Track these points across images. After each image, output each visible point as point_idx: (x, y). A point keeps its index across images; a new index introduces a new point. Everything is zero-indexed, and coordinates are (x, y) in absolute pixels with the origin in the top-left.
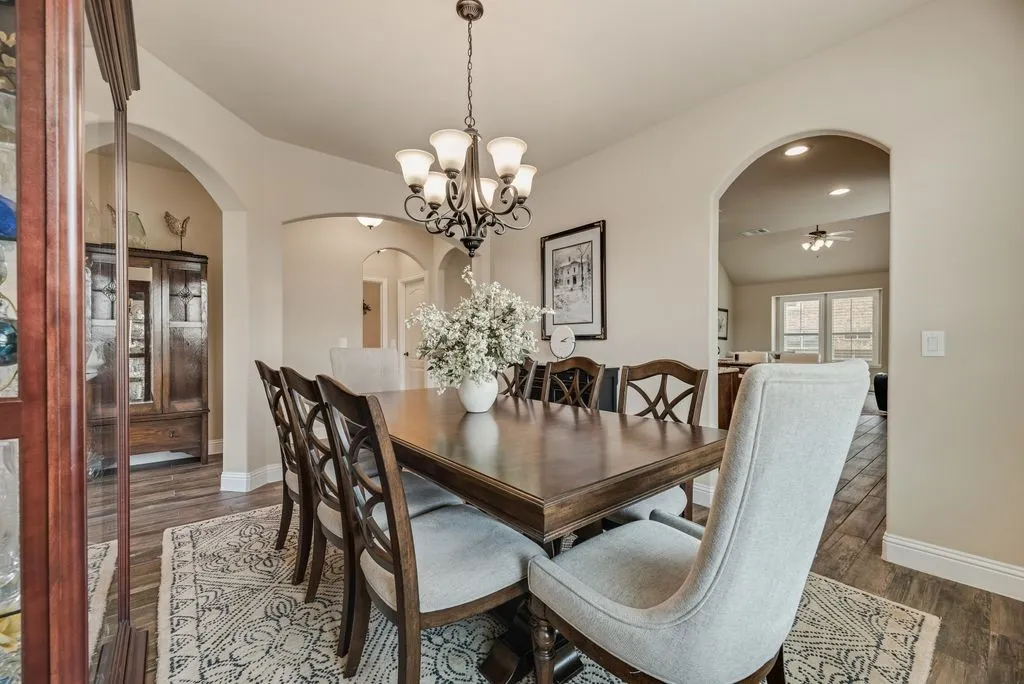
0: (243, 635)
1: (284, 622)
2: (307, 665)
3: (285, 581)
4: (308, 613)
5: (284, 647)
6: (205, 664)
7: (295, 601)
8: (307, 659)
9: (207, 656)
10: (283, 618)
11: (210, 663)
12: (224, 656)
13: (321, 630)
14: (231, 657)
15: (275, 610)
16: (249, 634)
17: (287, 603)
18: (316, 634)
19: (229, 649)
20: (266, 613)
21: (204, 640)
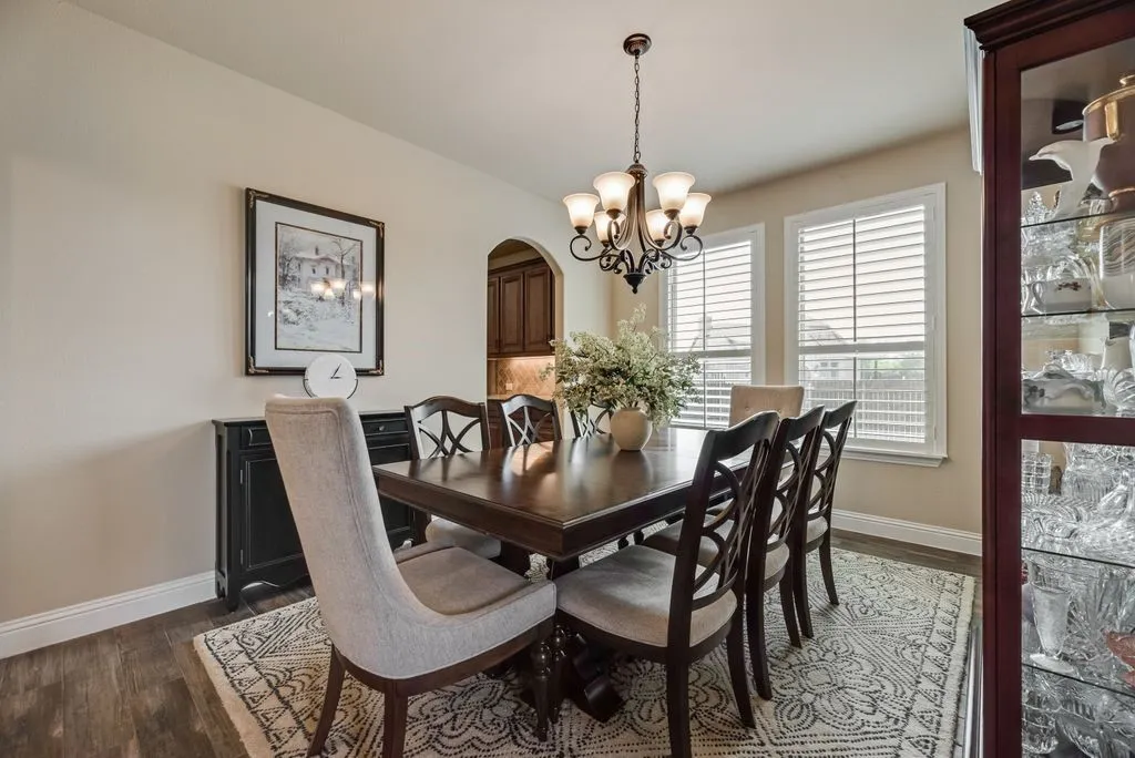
0: (851, 721)
1: (808, 698)
2: (826, 658)
3: (756, 740)
4: (782, 687)
5: (829, 680)
6: (900, 724)
7: (776, 708)
8: (822, 660)
9: (896, 730)
10: (805, 701)
11: (896, 721)
12: (880, 717)
13: (790, 667)
14: (875, 711)
15: (803, 717)
16: (845, 717)
17: (785, 712)
18: (796, 669)
19: (872, 719)
20: (814, 721)
21: (891, 750)
